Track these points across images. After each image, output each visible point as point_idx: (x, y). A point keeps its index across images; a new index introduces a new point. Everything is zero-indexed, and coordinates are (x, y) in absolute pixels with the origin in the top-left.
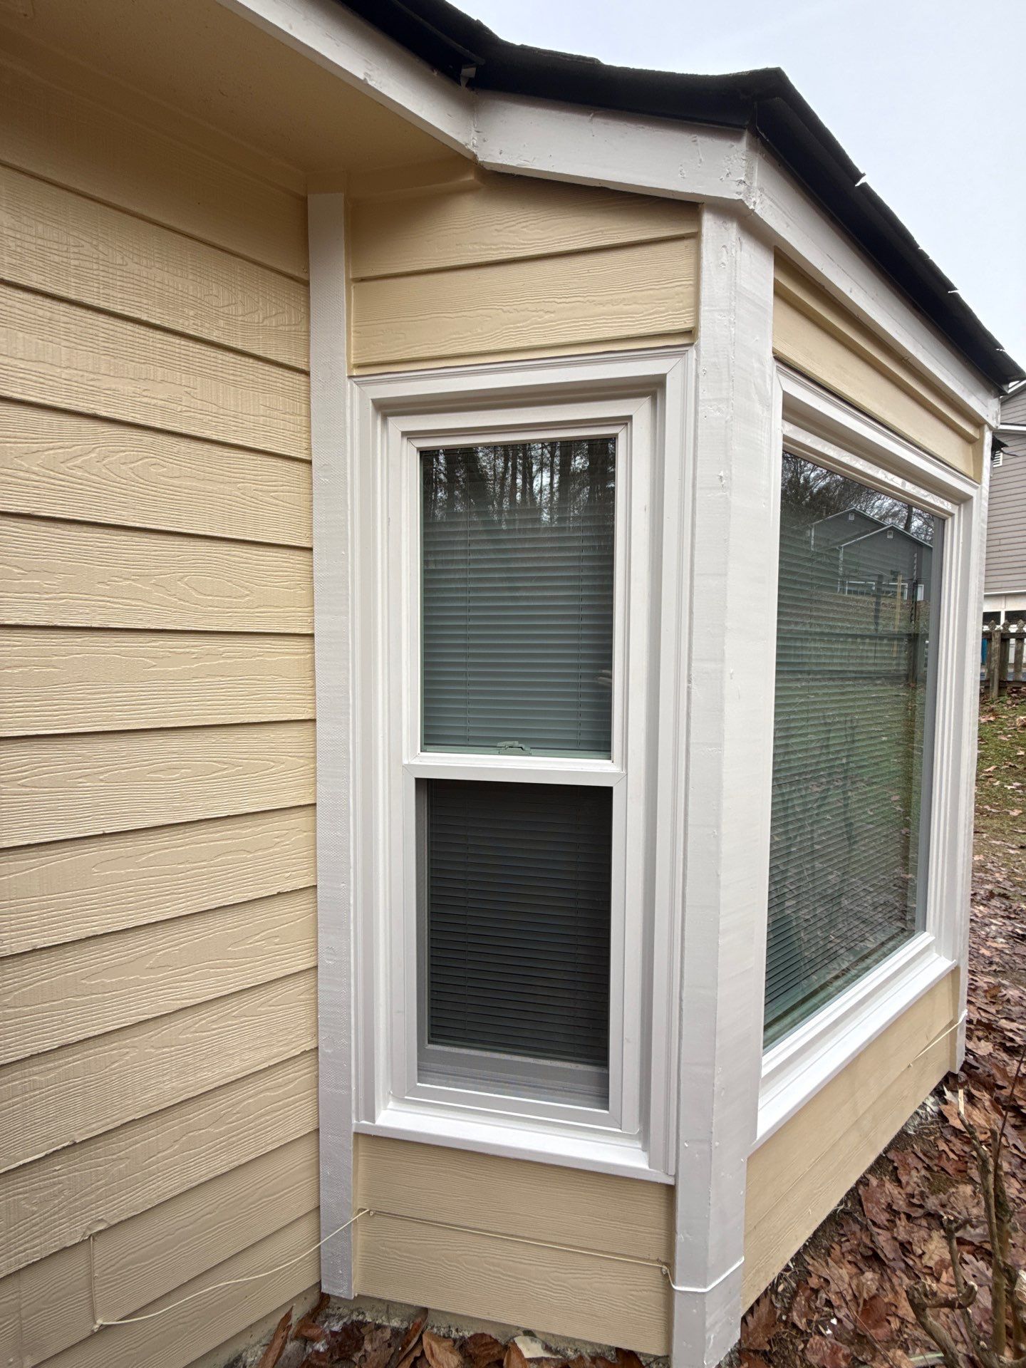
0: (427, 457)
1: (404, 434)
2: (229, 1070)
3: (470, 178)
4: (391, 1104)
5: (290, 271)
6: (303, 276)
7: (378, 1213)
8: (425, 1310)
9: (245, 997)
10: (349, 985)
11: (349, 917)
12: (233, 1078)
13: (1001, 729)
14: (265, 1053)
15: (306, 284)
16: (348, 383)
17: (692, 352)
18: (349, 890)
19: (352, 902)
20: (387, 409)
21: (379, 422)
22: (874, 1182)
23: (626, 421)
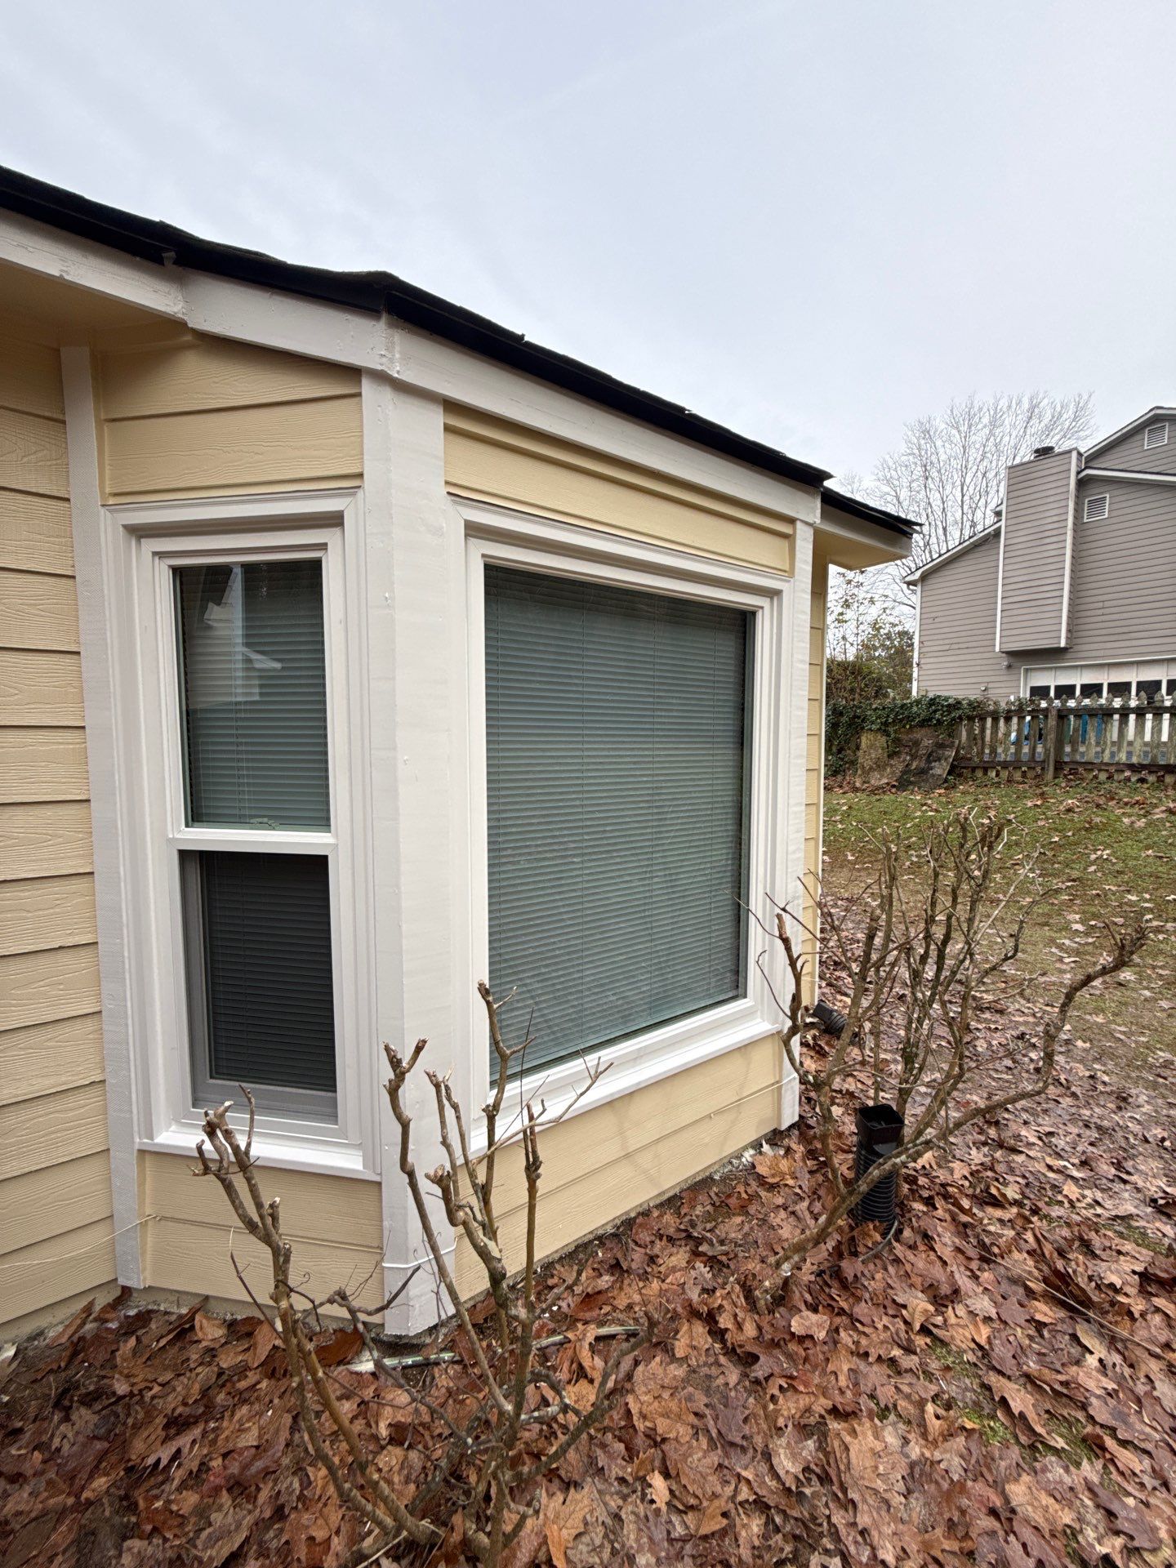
0: (177, 571)
1: (155, 554)
2: (14, 1092)
3: (188, 338)
4: (173, 1128)
5: (47, 414)
6: (61, 417)
7: (164, 1218)
8: (207, 1298)
9: (32, 1032)
10: (127, 1025)
11: (124, 968)
12: (20, 1099)
13: (1044, 814)
14: (52, 1081)
15: (64, 422)
16: (102, 511)
17: (360, 493)
18: (122, 945)
19: (126, 954)
20: (139, 532)
21: (134, 542)
22: (656, 1214)
23: (323, 547)
